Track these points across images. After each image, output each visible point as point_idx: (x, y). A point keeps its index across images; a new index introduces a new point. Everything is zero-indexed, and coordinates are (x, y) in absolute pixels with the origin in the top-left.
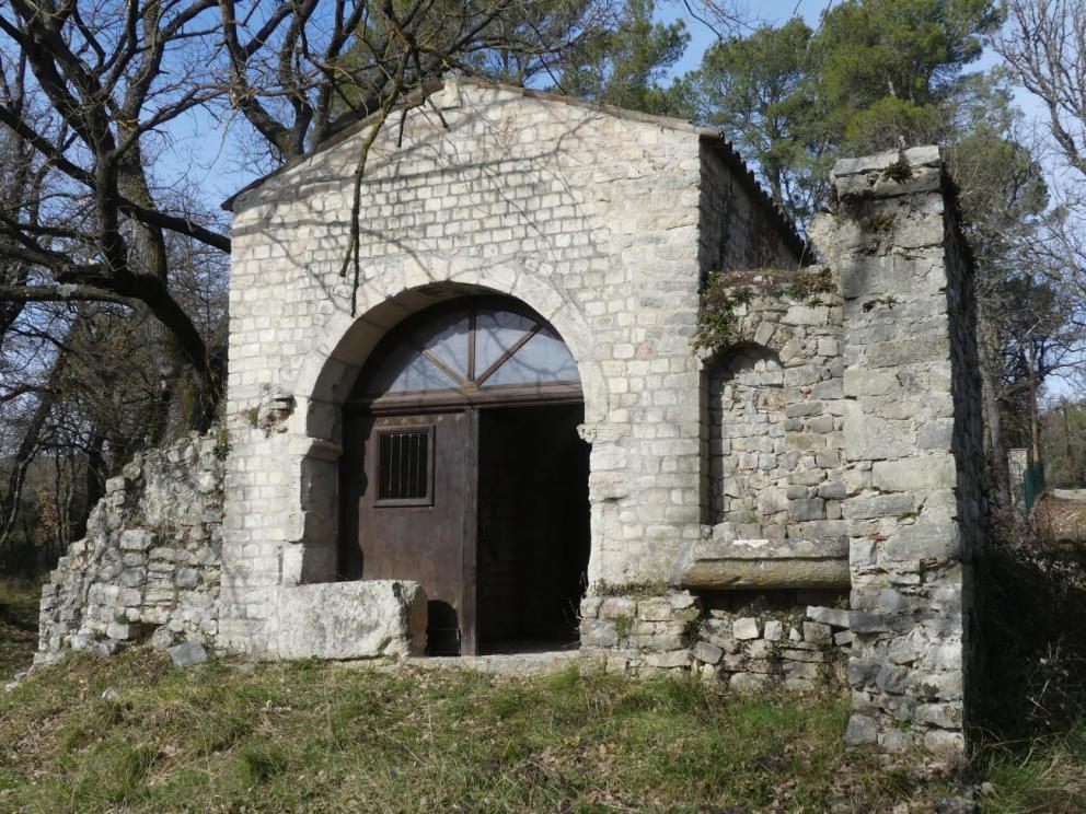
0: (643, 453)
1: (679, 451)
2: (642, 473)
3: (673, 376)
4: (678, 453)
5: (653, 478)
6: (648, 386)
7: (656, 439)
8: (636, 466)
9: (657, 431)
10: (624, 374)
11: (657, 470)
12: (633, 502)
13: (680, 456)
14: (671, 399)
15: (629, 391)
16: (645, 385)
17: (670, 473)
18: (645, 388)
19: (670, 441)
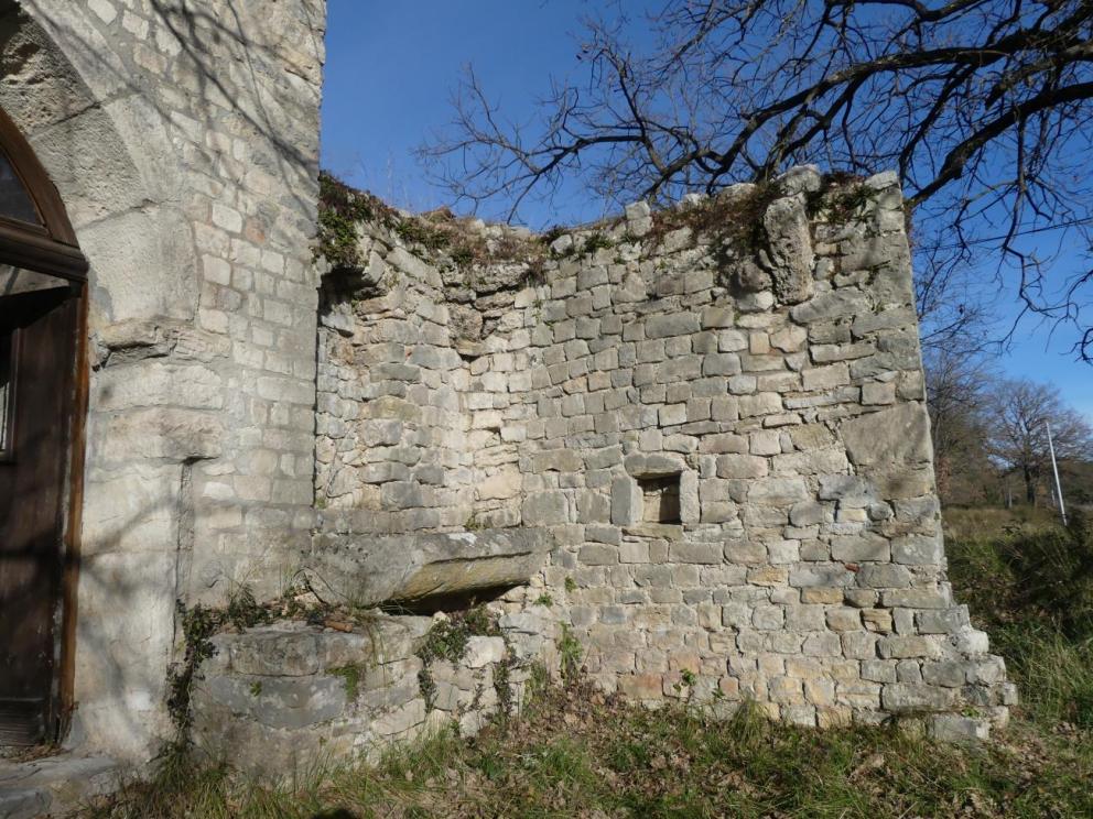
0: (245, 389)
1: (290, 398)
2: (243, 422)
3: (288, 283)
4: (291, 400)
5: (259, 431)
6: (257, 287)
7: (264, 372)
8: (236, 407)
9: (265, 359)
10: (225, 255)
11: (264, 420)
12: (227, 468)
13: (294, 405)
14: (285, 317)
15: (230, 286)
16: (253, 284)
17: (281, 427)
18: (253, 288)
19: (282, 380)
